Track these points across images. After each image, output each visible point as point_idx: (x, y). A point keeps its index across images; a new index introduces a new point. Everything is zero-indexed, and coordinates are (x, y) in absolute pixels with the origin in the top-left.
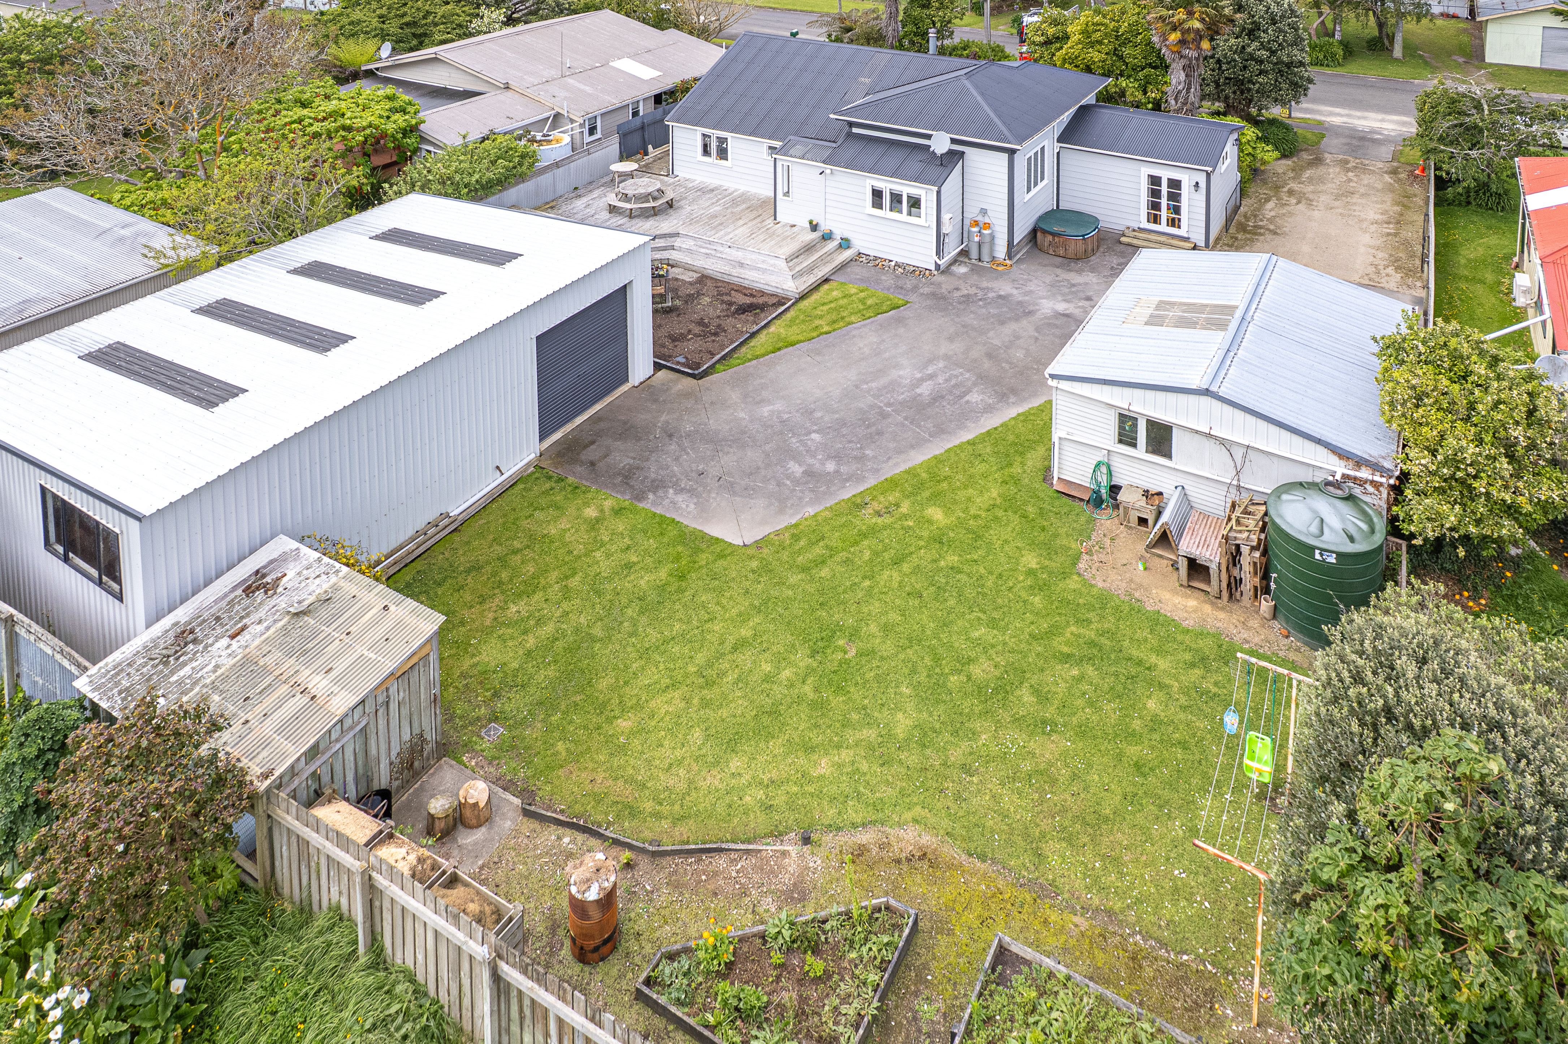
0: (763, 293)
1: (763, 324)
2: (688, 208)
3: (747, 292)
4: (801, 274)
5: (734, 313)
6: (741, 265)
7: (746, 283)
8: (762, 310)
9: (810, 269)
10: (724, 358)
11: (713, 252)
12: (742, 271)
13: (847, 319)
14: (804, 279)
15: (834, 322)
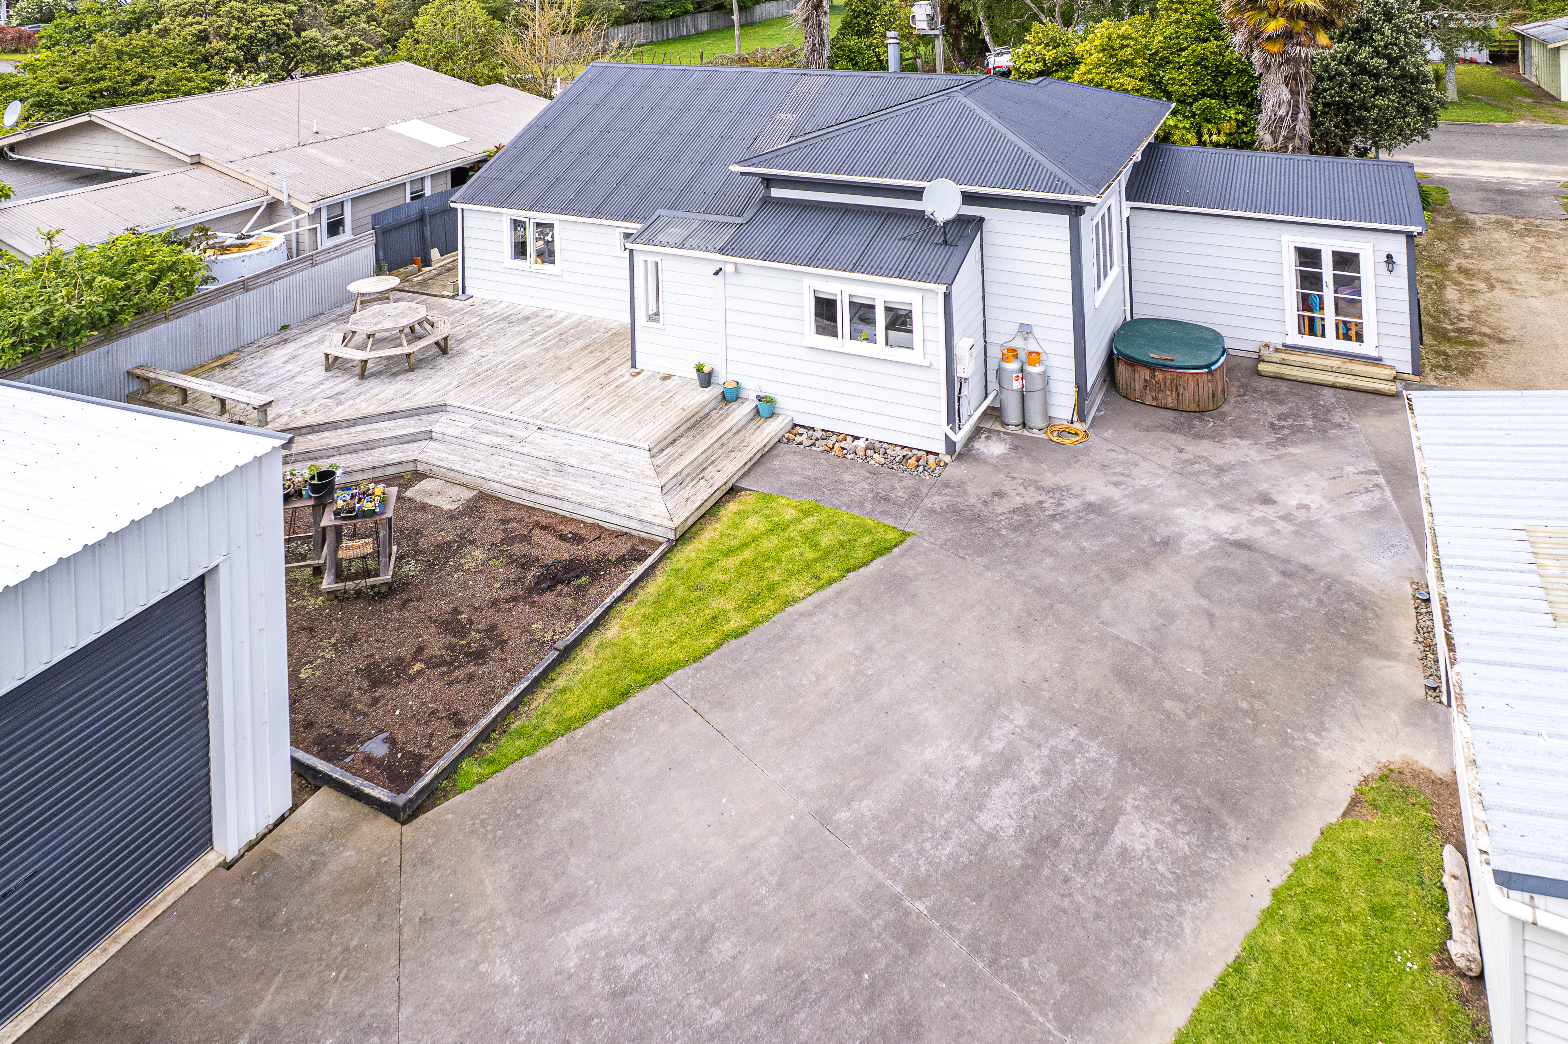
0: (600, 532)
1: (590, 619)
2: (476, 353)
3: (566, 529)
4: (680, 481)
5: (530, 591)
6: (560, 467)
7: (565, 509)
8: (594, 576)
9: (700, 470)
10: (484, 736)
11: (505, 442)
12: (559, 480)
13: (781, 591)
14: (687, 492)
15: (753, 600)
